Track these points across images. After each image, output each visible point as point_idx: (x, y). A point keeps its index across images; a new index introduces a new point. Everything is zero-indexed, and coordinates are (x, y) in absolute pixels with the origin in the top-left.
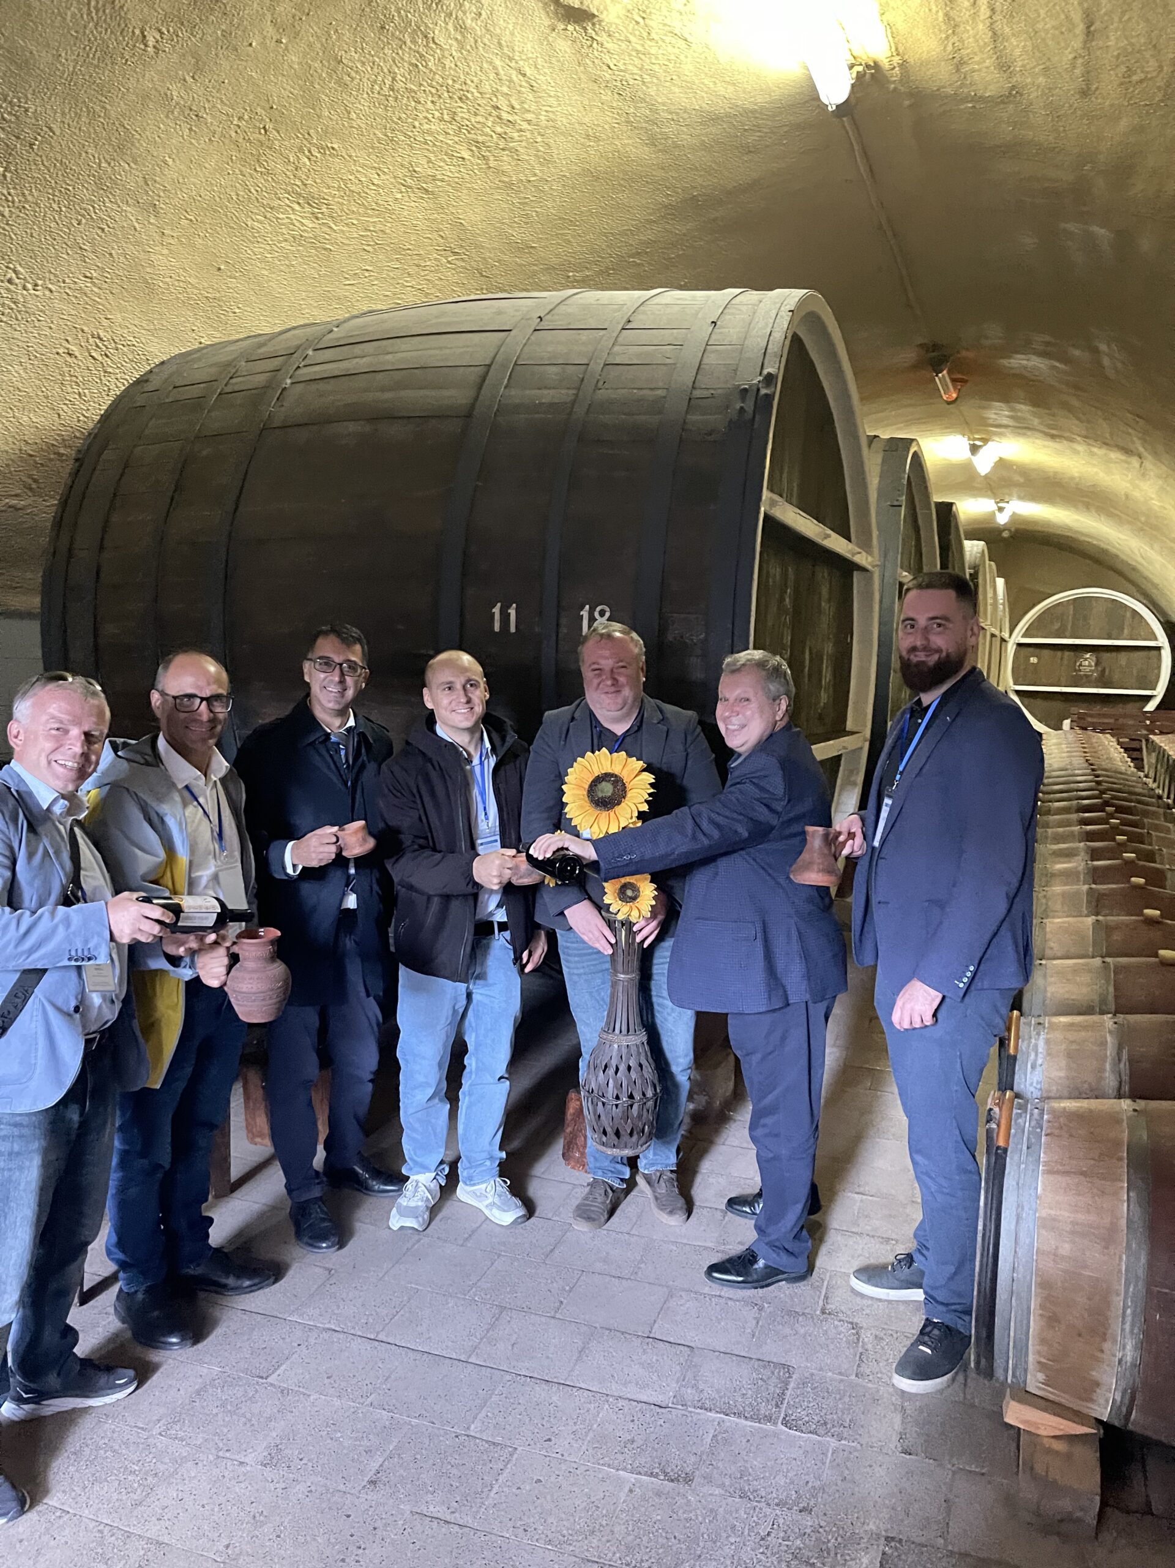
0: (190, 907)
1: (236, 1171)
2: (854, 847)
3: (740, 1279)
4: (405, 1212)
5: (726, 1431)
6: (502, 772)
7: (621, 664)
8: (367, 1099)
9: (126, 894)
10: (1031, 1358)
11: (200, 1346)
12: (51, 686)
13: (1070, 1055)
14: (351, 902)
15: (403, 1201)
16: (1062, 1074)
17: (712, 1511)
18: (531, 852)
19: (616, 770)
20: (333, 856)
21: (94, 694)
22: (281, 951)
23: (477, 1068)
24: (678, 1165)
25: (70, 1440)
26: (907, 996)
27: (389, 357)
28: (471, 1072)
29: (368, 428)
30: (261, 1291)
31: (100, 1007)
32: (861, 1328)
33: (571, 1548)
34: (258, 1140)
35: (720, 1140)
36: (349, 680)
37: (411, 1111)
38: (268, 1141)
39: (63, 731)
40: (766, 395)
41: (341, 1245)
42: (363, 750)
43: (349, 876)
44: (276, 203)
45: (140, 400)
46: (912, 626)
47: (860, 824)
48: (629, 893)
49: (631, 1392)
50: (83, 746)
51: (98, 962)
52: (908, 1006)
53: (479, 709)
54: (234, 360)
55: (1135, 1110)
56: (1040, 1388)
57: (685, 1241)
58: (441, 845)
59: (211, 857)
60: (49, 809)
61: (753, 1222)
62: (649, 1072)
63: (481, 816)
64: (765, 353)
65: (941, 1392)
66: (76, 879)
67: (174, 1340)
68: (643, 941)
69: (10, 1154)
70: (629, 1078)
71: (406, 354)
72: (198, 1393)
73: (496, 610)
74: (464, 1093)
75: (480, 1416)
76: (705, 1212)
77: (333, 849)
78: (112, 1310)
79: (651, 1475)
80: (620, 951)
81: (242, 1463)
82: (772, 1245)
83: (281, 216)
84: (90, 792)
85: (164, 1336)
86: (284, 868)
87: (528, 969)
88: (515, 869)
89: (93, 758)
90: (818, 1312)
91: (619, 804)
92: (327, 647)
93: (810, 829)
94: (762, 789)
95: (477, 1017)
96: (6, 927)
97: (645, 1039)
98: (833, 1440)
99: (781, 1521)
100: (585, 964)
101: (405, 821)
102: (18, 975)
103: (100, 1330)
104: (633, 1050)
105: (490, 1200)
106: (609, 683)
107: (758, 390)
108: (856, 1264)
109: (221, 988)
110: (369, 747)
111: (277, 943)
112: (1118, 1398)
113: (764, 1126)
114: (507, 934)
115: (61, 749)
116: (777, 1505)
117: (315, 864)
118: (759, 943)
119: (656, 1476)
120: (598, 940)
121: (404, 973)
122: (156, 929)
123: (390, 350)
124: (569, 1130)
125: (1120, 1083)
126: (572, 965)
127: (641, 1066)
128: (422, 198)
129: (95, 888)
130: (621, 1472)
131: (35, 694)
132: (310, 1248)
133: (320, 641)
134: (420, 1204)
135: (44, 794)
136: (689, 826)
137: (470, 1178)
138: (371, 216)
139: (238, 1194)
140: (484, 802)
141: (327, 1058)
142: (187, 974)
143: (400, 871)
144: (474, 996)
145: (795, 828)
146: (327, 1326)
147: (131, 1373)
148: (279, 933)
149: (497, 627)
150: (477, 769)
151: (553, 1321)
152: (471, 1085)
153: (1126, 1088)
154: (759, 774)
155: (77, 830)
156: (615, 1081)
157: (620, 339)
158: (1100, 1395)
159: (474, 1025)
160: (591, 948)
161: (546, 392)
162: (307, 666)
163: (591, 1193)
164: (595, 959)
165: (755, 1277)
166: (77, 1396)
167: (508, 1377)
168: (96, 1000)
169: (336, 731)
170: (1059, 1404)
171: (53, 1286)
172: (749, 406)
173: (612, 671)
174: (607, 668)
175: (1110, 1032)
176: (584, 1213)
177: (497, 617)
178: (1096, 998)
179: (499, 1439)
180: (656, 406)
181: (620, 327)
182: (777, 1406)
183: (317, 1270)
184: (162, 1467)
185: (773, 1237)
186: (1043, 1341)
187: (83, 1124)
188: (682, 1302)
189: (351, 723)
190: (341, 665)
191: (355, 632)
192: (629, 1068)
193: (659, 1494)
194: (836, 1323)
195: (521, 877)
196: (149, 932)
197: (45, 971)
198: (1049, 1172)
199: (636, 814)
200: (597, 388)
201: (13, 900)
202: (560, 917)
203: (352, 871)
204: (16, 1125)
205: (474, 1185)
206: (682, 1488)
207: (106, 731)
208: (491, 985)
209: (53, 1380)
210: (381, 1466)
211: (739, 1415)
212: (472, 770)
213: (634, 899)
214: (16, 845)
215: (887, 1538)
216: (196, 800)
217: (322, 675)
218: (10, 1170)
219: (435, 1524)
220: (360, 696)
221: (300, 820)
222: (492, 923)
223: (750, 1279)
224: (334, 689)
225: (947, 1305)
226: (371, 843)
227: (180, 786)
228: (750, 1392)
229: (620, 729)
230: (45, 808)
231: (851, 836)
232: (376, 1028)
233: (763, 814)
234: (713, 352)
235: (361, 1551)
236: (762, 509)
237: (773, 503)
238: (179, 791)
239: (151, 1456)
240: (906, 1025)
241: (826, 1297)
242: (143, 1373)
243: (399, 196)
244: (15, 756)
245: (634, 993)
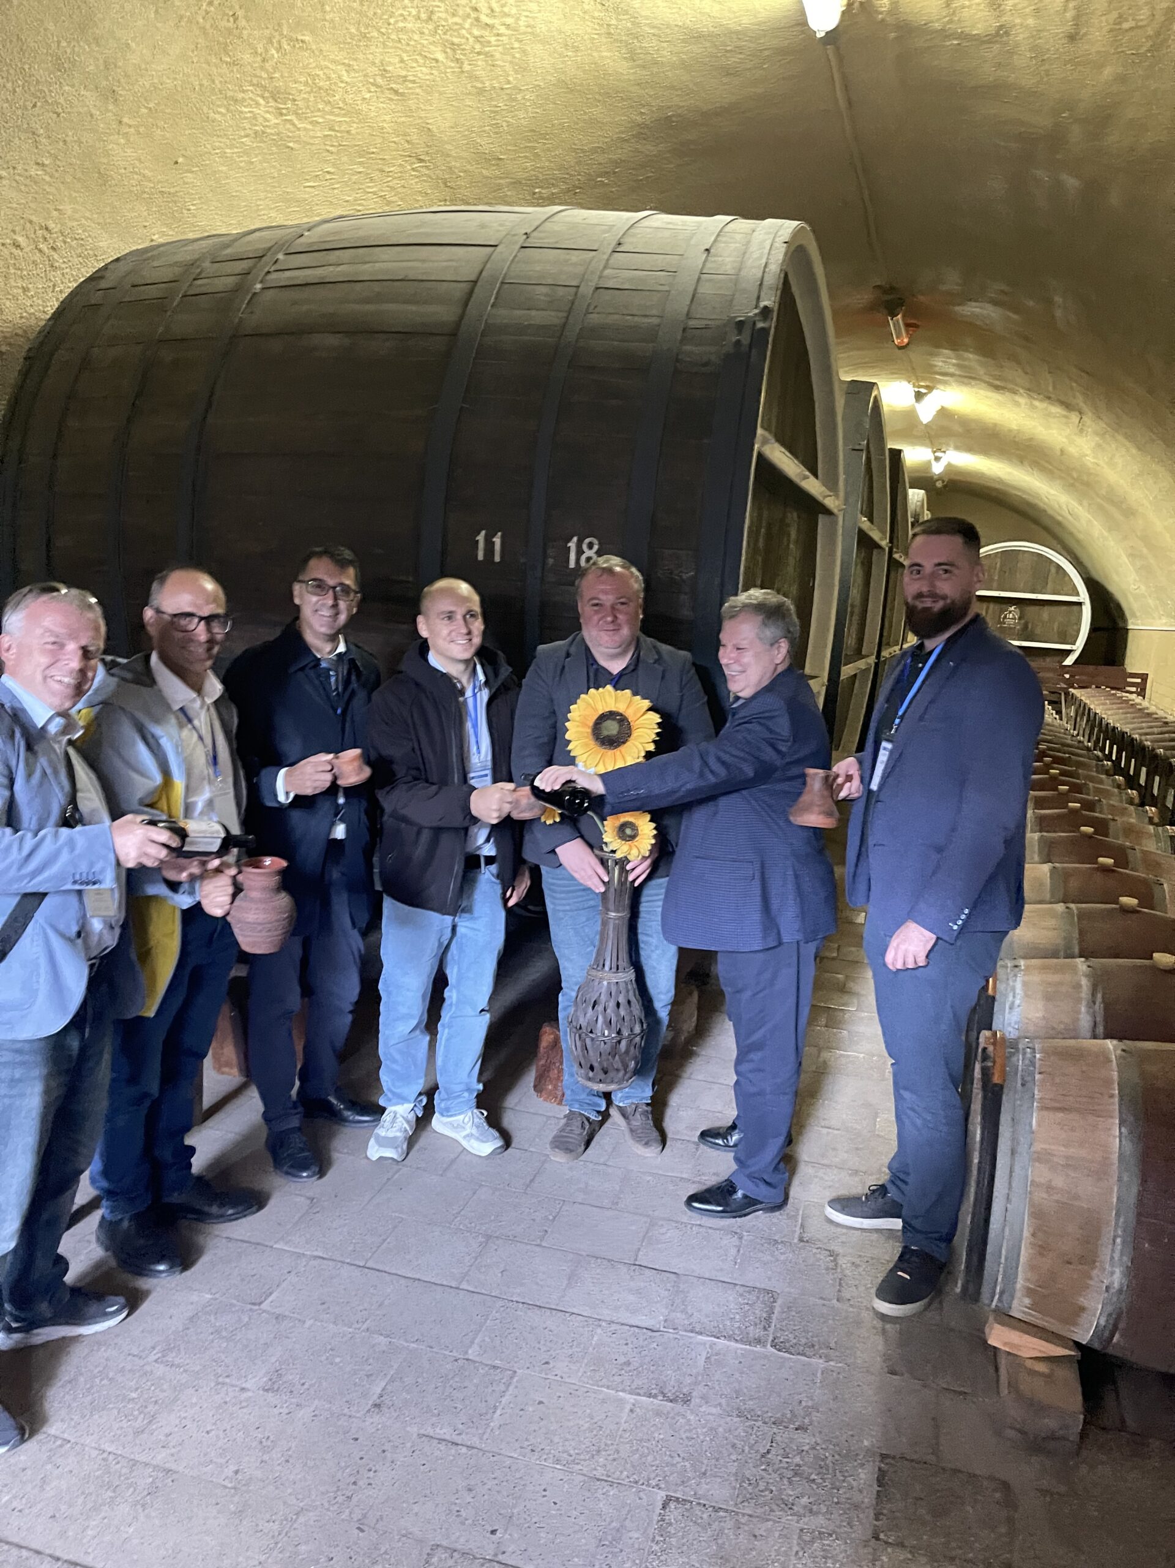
0: (195, 831)
1: (208, 1100)
2: (851, 790)
3: (720, 1209)
4: (384, 1142)
5: (717, 1354)
6: (494, 705)
7: (622, 600)
8: (347, 1029)
9: (129, 817)
10: (1020, 1283)
11: (188, 1273)
12: (45, 597)
13: (1048, 998)
14: (340, 832)
15: (381, 1131)
16: (1040, 1014)
17: (711, 1429)
18: (537, 783)
19: (621, 708)
20: (328, 784)
21: (90, 606)
22: (288, 881)
23: (459, 1001)
24: (652, 1098)
25: (63, 1368)
26: (901, 936)
27: (367, 266)
28: (451, 1004)
29: (347, 341)
30: (244, 1220)
31: (101, 934)
32: (838, 1255)
33: (580, 1467)
34: (226, 1069)
35: (685, 1075)
36: (342, 605)
37: (392, 1042)
38: (235, 1071)
39: (60, 645)
40: (763, 329)
41: (321, 1173)
42: (353, 678)
43: (338, 805)
44: (240, 96)
45: (96, 298)
46: (919, 572)
47: (856, 766)
48: (628, 831)
49: (624, 1316)
50: (81, 661)
51: (102, 886)
52: (903, 947)
53: (477, 640)
54: (198, 259)
55: (1123, 1050)
56: (1024, 1312)
57: (660, 1172)
58: (435, 778)
59: (206, 782)
60: (43, 728)
61: (732, 1154)
62: (637, 1009)
63: (474, 749)
64: (761, 285)
65: (919, 1314)
66: (73, 800)
67: (162, 1267)
68: (634, 881)
69: (12, 1080)
70: (618, 1015)
71: (387, 264)
72: (191, 1319)
73: (481, 537)
74: (443, 1025)
75: (476, 1341)
76: (678, 1144)
77: (328, 777)
78: (93, 1238)
79: (650, 1396)
80: (612, 890)
81: (243, 1389)
82: (751, 1177)
83: (244, 109)
84: (82, 712)
85: (154, 1263)
86: (276, 796)
87: (511, 903)
88: (516, 803)
89: (90, 674)
90: (796, 1241)
91: (624, 743)
92: (320, 569)
93: (811, 771)
94: (771, 731)
95: (461, 950)
96: (8, 849)
97: (633, 977)
98: (821, 1361)
99: (778, 1438)
100: (571, 901)
101: (396, 751)
102: (17, 899)
103: (82, 1258)
104: (622, 987)
105: (468, 1131)
106: (609, 619)
107: (754, 324)
108: (830, 1194)
109: (224, 918)
110: (359, 674)
111: (283, 873)
112: (1103, 1322)
113: (752, 1061)
114: (493, 868)
115: (59, 664)
116: (774, 1423)
117: (309, 792)
118: (757, 883)
119: (655, 1396)
120: (590, 878)
121: (389, 905)
122: (163, 853)
123: (367, 259)
124: (542, 1062)
125: (1095, 1023)
126: (557, 902)
127: (629, 1002)
128: (391, 99)
129: (93, 811)
130: (621, 1394)
131: (27, 607)
132: (290, 1178)
133: (313, 563)
134: (399, 1134)
135: (40, 712)
136: (697, 764)
137: (447, 1109)
138: (337, 115)
139: (211, 1123)
140: (476, 736)
141: (308, 990)
142: (185, 901)
143: (390, 801)
144: (458, 929)
145: (795, 771)
146: (316, 1253)
147: (121, 1300)
148: (284, 864)
149: (481, 556)
150: (470, 702)
151: (538, 1249)
152: (451, 1017)
153: (1100, 1029)
154: (767, 714)
155: (71, 752)
156: (605, 1017)
157: (611, 262)
158: (1084, 1318)
159: (456, 958)
160: (581, 884)
161: (533, 313)
162: (297, 588)
163: (567, 1125)
164: (582, 896)
165: (734, 1206)
166: (67, 1323)
167: (500, 1303)
168: (97, 925)
169: (326, 656)
170: (1043, 1329)
171: (45, 1216)
172: (745, 339)
173: (613, 608)
174: (608, 604)
175: (1086, 976)
176: (560, 1143)
177: (481, 545)
178: (1060, 941)
179: (498, 1362)
180: (651, 334)
181: (610, 251)
182: (765, 1329)
183: (298, 1199)
184: (162, 1395)
185: (753, 1169)
186: (1032, 1267)
187: (83, 1049)
188: (664, 1230)
189: (342, 648)
190: (334, 588)
191: (348, 554)
192: (618, 1005)
193: (658, 1414)
194: (815, 1251)
195: (522, 812)
196: (155, 855)
197: (45, 895)
198: (1044, 1108)
199: (643, 754)
200: (587, 313)
201: (12, 819)
202: (551, 856)
203: (341, 801)
204: (18, 1051)
205: (451, 1116)
206: (678, 1407)
207: (102, 645)
208: (476, 919)
209: (44, 1308)
210: (383, 1389)
211: (729, 1338)
212: (465, 700)
213: (633, 837)
214: (13, 763)
215: (882, 1455)
216: (190, 721)
217: (314, 599)
218: (10, 1097)
219: (442, 1447)
220: (352, 620)
221: (290, 745)
222: (478, 857)
223: (728, 1209)
224: (326, 612)
225: (926, 1233)
226: (367, 772)
227: (176, 707)
228: (737, 1317)
229: (616, 667)
230: (40, 726)
231: (849, 778)
232: (358, 960)
233: (769, 754)
234: (710, 280)
235: (371, 1474)
236: (756, 446)
237: (765, 442)
238: (174, 713)
239: (149, 1383)
240: (899, 966)
241: (802, 1226)
242: (133, 1301)
243: (368, 96)
244: (6, 669)
245: (625, 931)
